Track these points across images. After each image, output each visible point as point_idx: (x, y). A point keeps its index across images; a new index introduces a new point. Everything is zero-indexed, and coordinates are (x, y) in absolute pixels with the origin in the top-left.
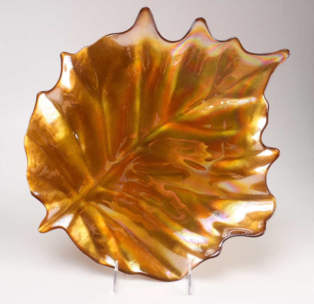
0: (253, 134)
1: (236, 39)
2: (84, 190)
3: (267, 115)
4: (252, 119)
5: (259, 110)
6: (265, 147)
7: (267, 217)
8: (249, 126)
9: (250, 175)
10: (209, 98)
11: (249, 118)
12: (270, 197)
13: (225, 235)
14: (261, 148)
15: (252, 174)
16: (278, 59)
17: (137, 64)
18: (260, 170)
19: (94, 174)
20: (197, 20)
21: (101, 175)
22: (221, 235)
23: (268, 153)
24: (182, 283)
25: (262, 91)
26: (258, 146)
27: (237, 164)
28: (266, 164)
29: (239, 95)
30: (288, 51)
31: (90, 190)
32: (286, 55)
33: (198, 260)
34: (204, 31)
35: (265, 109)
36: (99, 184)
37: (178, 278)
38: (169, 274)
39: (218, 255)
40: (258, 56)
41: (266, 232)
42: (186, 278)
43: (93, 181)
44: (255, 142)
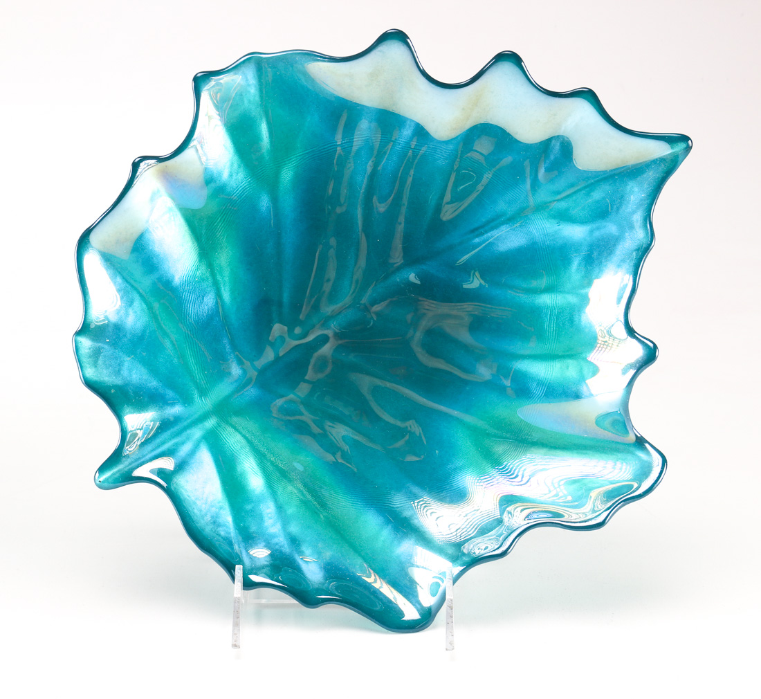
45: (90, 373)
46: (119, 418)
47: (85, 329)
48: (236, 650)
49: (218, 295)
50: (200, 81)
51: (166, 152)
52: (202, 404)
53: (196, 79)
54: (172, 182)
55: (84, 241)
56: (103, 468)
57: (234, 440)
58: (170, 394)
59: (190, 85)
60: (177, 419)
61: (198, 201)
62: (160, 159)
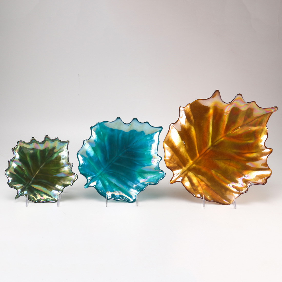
0: (261, 142)
1: (254, 102)
2: (188, 166)
3: (267, 134)
4: (261, 135)
5: (264, 132)
6: (266, 148)
7: (269, 176)
8: (259, 139)
9: (260, 160)
10: (242, 126)
11: (260, 135)
12: (269, 169)
13: (248, 185)
14: (265, 148)
15: (261, 160)
16: (273, 110)
17: (211, 111)
18: (264, 158)
19: (192, 159)
20: (238, 94)
21: (195, 159)
22: (247, 185)
23: (268, 150)
24: (231, 206)
25: (265, 124)
26: (263, 147)
27: (254, 155)
28: (267, 155)
29: (255, 125)
30: (277, 107)
31: (190, 166)
32: (276, 109)
33: (238, 195)
34: (241, 99)
35: (266, 132)
36: (194, 163)
37: (230, 203)
38: (227, 202)
39: (246, 192)
40: (264, 109)
41: (267, 183)
42: (233, 204)
43: (191, 162)
44: (262, 146)
45: (81, 172)
46: (87, 178)
47: (79, 166)
48: (107, 207)
49: (98, 158)
50: (91, 128)
51: (87, 139)
52: (98, 174)
53: (91, 127)
54: (90, 143)
55: (78, 154)
56: (86, 185)
57: (103, 179)
58: (93, 173)
59: (90, 128)
60: (95, 177)
61: (94, 146)
62: (87, 140)
